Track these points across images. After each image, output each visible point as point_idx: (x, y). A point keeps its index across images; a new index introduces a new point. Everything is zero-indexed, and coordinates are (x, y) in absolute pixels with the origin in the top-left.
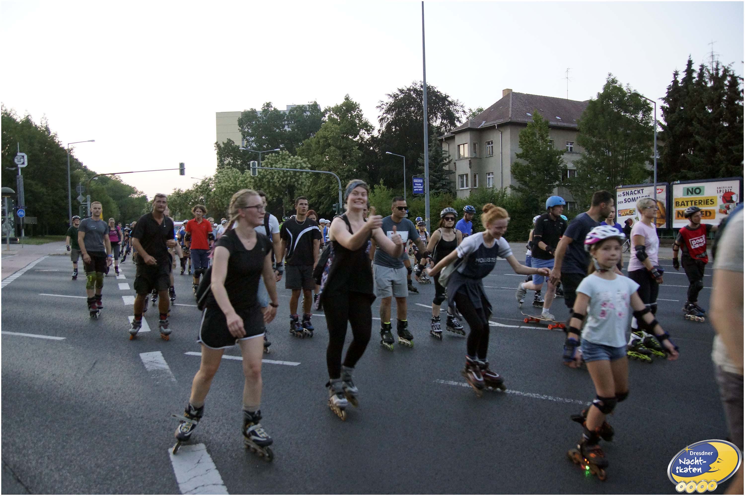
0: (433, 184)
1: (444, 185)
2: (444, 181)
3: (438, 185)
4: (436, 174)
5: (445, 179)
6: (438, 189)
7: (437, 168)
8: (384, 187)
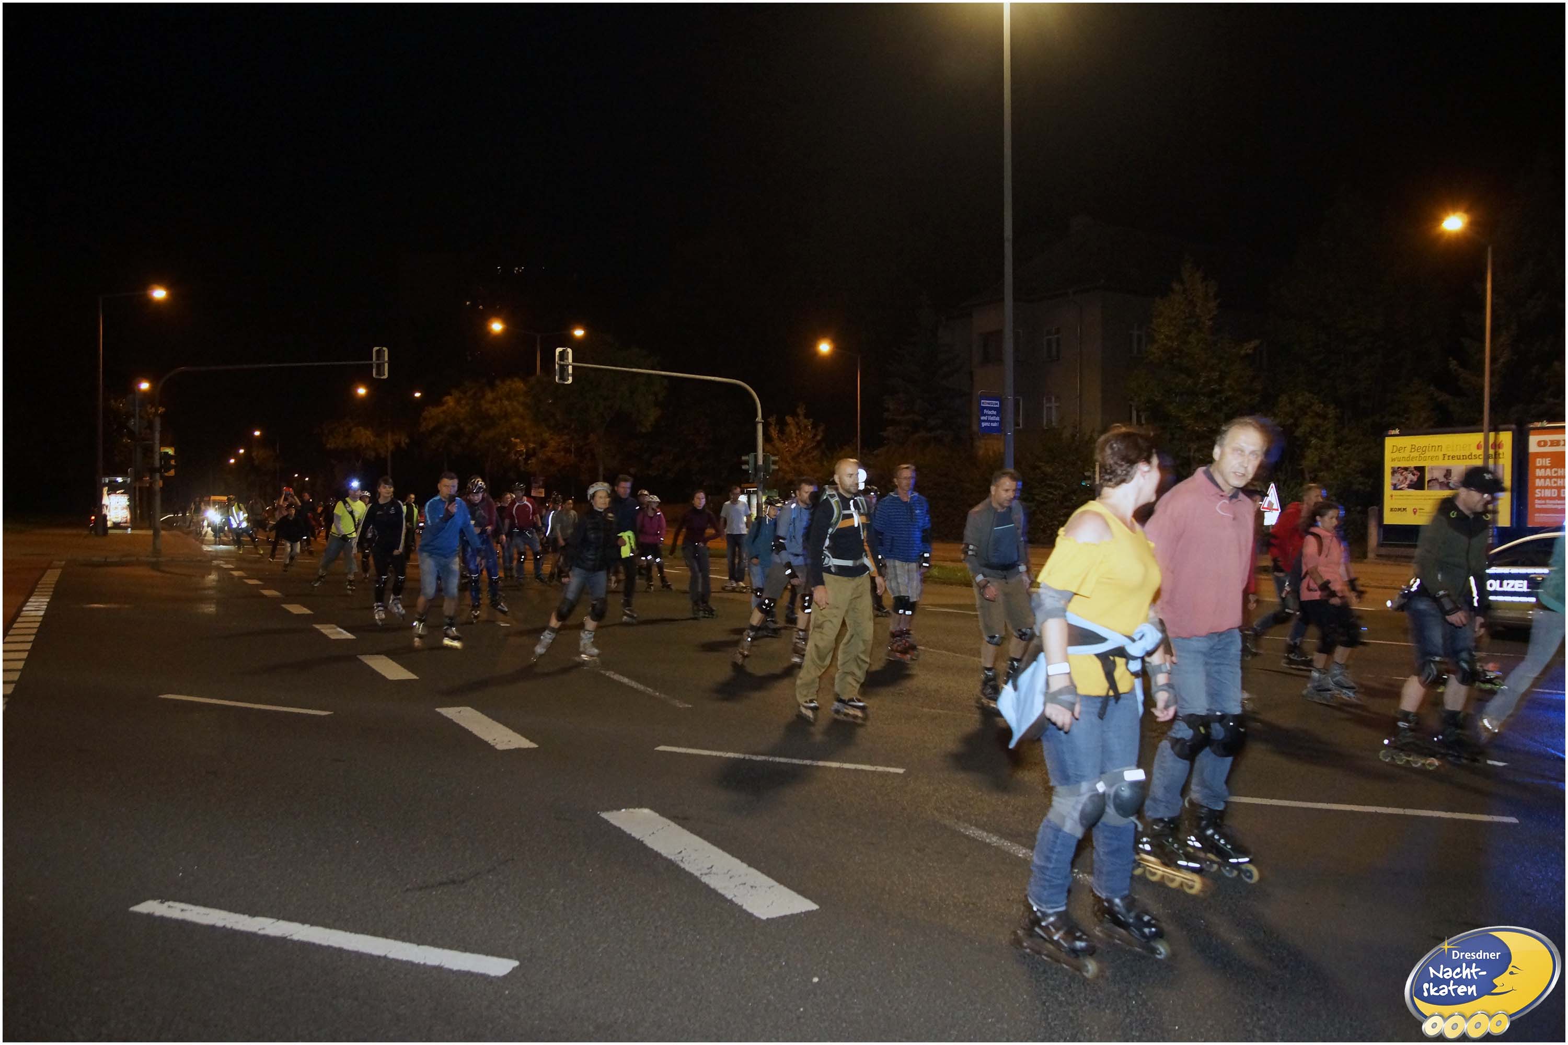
0: (921, 418)
1: (945, 421)
3: (933, 422)
7: (931, 383)
8: (806, 420)
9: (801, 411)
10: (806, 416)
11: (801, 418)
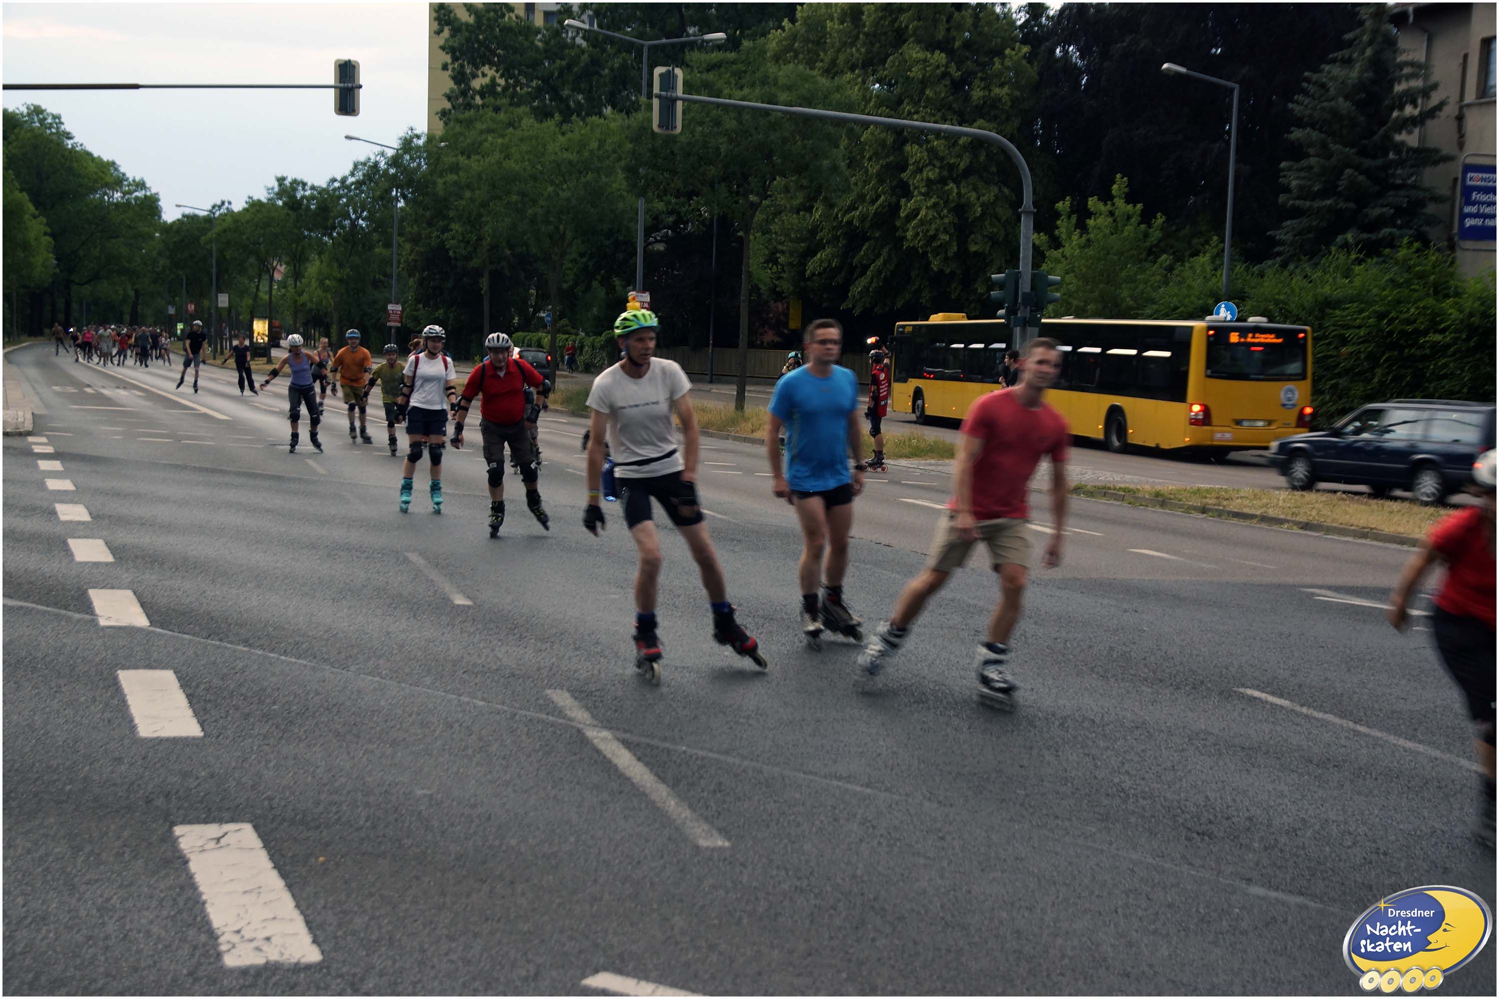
0: (1351, 205)
1: (1399, 211)
2: (1402, 193)
3: (1375, 212)
4: (1368, 163)
5: (1403, 186)
6: (1373, 226)
7: (1376, 137)
8: (1130, 207)
9: (1119, 186)
10: (1130, 199)
11: (1120, 203)
